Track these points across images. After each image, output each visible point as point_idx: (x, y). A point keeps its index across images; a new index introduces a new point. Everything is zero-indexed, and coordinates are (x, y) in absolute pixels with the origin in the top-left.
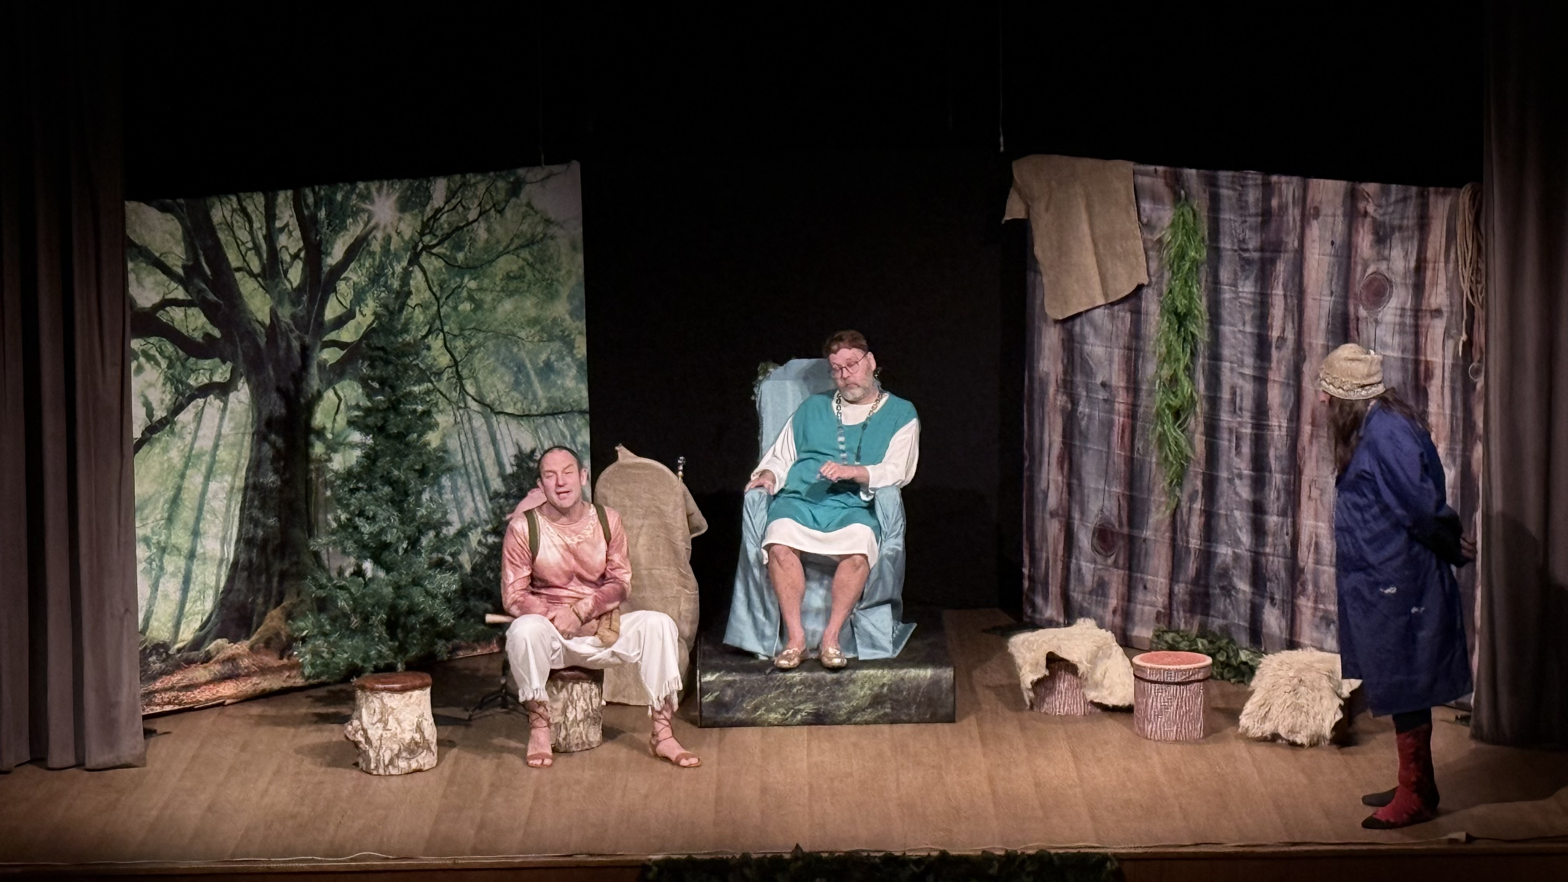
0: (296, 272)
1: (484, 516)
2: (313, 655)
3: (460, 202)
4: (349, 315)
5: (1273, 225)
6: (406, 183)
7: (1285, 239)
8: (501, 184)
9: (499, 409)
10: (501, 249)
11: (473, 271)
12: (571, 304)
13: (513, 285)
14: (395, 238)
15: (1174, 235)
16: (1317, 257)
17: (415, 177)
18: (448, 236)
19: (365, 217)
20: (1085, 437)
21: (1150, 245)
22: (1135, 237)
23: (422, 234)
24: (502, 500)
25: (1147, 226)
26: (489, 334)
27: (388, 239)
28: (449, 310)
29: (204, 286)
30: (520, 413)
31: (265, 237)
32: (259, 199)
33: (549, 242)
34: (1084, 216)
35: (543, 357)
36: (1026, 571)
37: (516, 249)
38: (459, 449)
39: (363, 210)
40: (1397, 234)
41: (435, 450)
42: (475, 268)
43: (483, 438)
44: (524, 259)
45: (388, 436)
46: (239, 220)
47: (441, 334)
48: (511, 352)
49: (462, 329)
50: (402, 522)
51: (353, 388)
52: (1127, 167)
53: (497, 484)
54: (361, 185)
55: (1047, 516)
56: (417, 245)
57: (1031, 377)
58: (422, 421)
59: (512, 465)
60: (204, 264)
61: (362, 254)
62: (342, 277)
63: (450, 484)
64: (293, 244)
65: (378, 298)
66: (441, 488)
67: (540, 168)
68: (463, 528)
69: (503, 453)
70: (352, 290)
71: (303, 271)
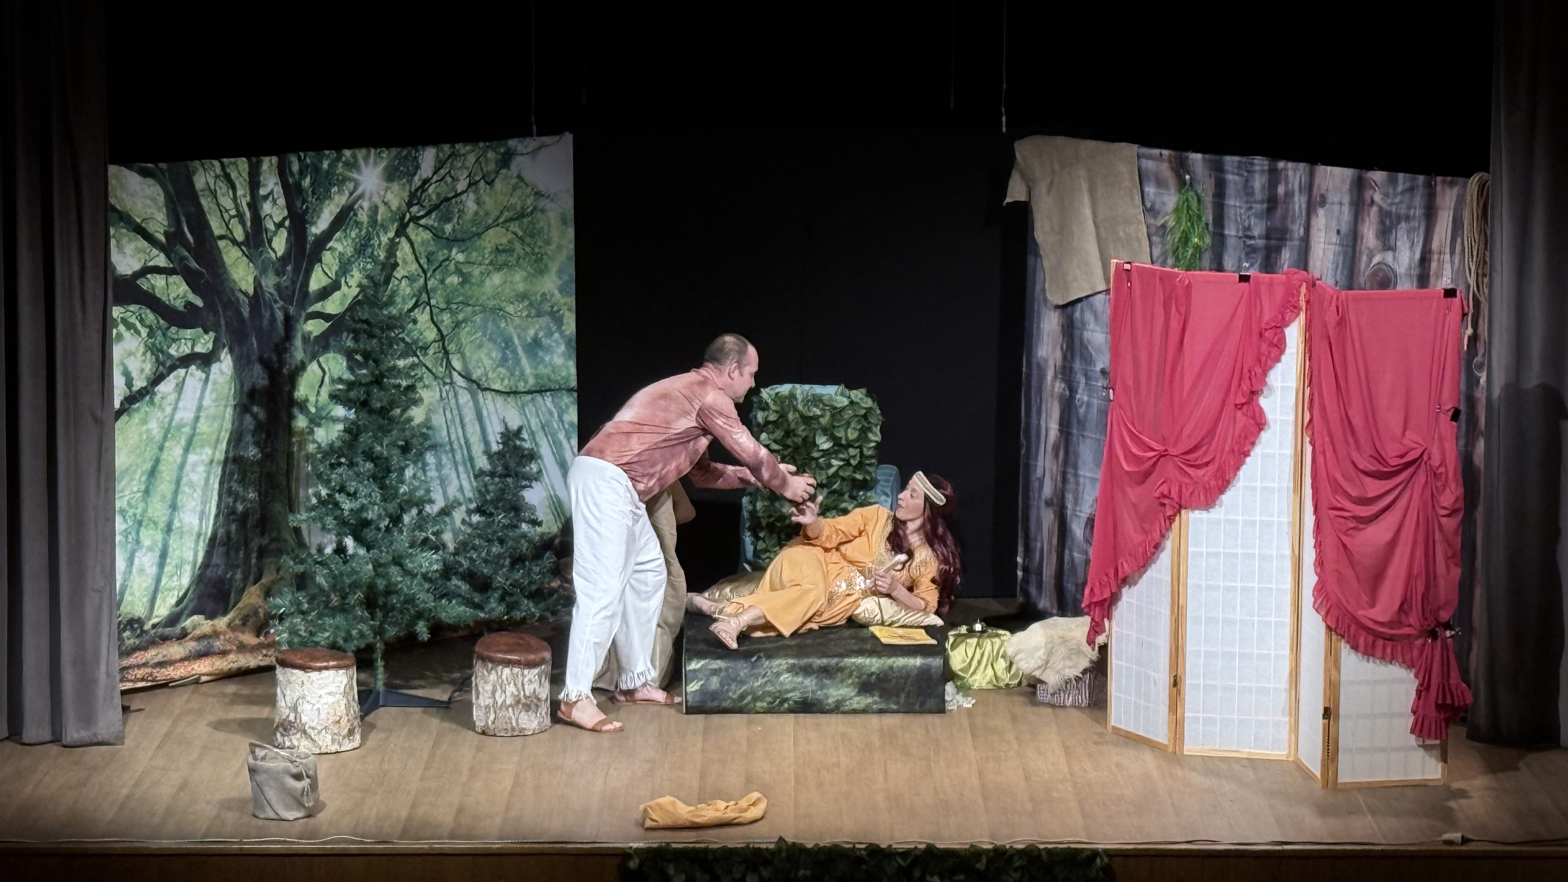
0: (280, 242)
1: (469, 494)
2: (290, 633)
3: (449, 172)
4: (335, 286)
5: (1279, 212)
6: (394, 151)
7: (1290, 226)
8: (491, 155)
9: (486, 385)
10: (490, 221)
11: (460, 243)
12: (561, 278)
13: (502, 258)
14: (382, 209)
15: (1178, 220)
16: (1322, 246)
17: (403, 145)
18: (436, 207)
19: (351, 186)
20: (1082, 424)
21: (1153, 230)
22: (1139, 222)
23: (410, 205)
24: (487, 478)
25: (1151, 211)
26: (477, 308)
27: (374, 209)
28: (436, 282)
29: (187, 254)
30: (507, 390)
31: (249, 205)
32: (243, 164)
33: (539, 215)
34: (1086, 200)
35: (532, 332)
36: (1019, 560)
37: (505, 222)
38: (445, 426)
39: (350, 179)
40: (1403, 224)
41: (418, 425)
42: (463, 240)
43: (469, 415)
44: (515, 233)
45: (371, 411)
46: (222, 188)
47: (428, 308)
48: (498, 327)
49: (448, 302)
50: (384, 499)
51: (338, 361)
52: (1131, 150)
53: (482, 463)
54: (347, 153)
55: (1043, 505)
56: (404, 216)
57: (1029, 362)
58: (405, 396)
59: (498, 443)
60: (186, 230)
61: (348, 224)
62: (328, 247)
63: (434, 461)
64: (278, 212)
65: (364, 269)
66: (425, 465)
67: (531, 139)
68: (446, 506)
69: (489, 430)
70: (337, 261)
71: (287, 239)
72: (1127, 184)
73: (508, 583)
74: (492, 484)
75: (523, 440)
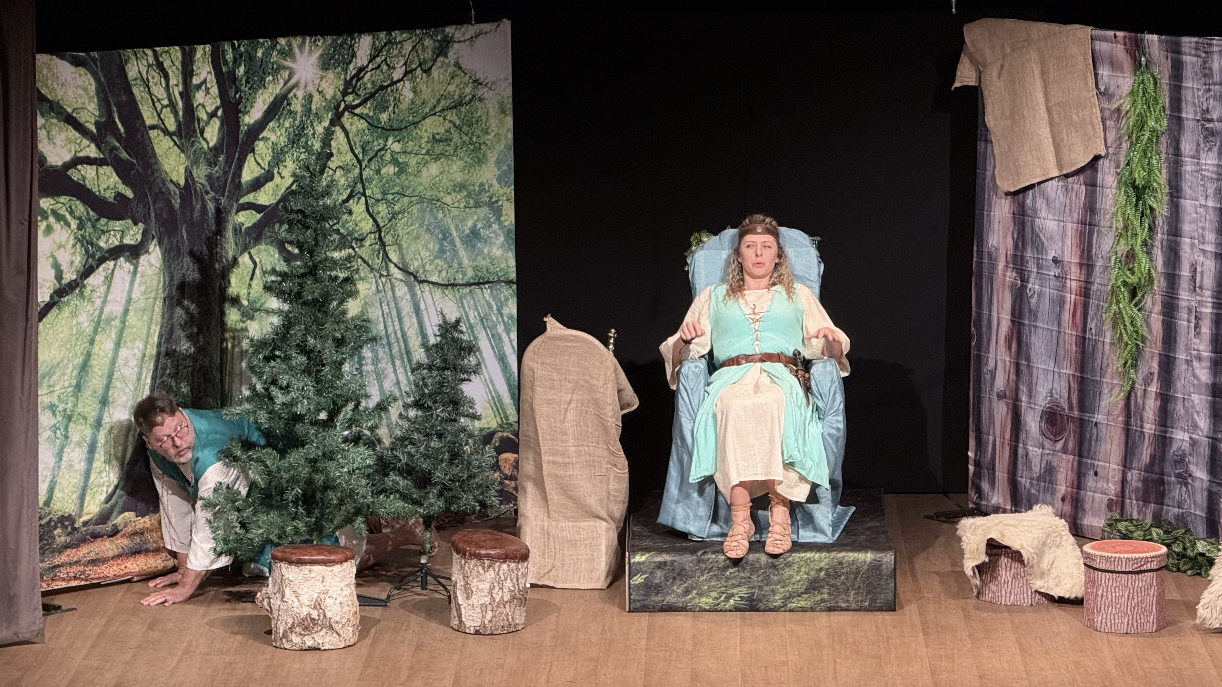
0: (213, 132)
1: (405, 388)
3: (385, 60)
4: (268, 177)
6: (329, 39)
8: (427, 42)
9: (423, 278)
10: (427, 110)
11: (396, 133)
12: (500, 169)
13: (439, 148)
14: (316, 97)
15: (1133, 104)
17: (339, 34)
18: (372, 96)
19: (286, 74)
20: (1034, 314)
21: (1107, 114)
22: (1093, 106)
23: (345, 93)
24: (425, 371)
25: (1105, 94)
26: (414, 199)
27: (309, 98)
28: (372, 173)
29: (118, 145)
30: (445, 282)
31: (181, 94)
32: (176, 52)
33: (478, 104)
34: (1039, 84)
35: (470, 223)
36: (971, 454)
37: (443, 110)
38: (381, 319)
39: (285, 68)
41: (355, 318)
42: (399, 129)
43: (406, 307)
44: (450, 122)
45: (304, 304)
46: (155, 77)
47: (363, 198)
48: (436, 218)
49: (384, 193)
50: (318, 393)
51: (270, 252)
52: (1084, 32)
53: (420, 355)
54: (282, 41)
55: (995, 398)
56: (339, 105)
57: (980, 252)
58: (342, 288)
59: (435, 335)
60: (117, 120)
61: (282, 114)
62: (260, 137)
63: (370, 355)
64: (210, 101)
65: (297, 159)
66: (361, 359)
67: (470, 26)
68: (383, 401)
69: (427, 323)
70: (270, 150)
71: (220, 129)
72: (1081, 67)
73: (448, 477)
74: (429, 378)
75: (462, 332)
